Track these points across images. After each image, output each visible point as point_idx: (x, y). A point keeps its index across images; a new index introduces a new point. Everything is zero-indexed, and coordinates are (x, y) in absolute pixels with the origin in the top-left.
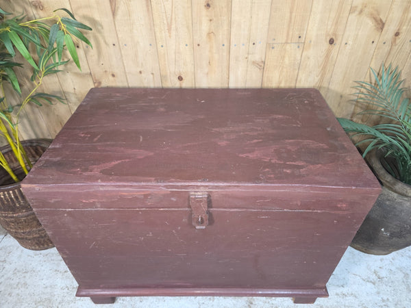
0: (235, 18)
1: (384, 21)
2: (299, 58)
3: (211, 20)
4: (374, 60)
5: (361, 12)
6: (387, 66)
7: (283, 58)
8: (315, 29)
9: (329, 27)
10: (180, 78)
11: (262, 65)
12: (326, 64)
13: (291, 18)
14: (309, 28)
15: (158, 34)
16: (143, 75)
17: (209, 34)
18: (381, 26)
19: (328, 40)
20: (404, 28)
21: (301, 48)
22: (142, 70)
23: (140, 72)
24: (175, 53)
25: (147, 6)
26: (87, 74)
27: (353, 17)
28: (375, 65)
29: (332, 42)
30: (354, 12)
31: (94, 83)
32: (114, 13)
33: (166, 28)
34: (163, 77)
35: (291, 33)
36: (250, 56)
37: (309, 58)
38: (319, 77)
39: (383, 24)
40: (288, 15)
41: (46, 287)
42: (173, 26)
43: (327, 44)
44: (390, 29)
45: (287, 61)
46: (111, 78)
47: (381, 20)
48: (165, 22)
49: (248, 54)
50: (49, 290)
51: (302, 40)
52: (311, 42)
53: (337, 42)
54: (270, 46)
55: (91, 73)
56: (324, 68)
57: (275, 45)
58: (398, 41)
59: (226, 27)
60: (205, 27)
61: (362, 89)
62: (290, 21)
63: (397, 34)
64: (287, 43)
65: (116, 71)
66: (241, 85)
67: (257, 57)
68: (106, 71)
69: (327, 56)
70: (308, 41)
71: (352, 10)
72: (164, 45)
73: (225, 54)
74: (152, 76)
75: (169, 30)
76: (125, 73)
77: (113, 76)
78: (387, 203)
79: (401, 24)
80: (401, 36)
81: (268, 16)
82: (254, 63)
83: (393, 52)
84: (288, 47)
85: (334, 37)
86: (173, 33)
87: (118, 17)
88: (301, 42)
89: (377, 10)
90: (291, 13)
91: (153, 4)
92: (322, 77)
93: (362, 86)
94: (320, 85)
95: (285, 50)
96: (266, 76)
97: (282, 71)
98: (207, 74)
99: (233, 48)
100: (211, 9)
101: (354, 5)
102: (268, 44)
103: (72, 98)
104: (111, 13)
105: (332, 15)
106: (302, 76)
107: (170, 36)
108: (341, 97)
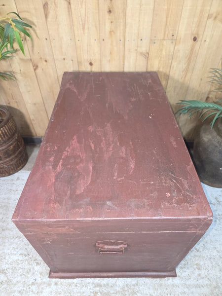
0: (129, 20)
2: (172, 50)
3: (112, 22)
5: (216, 18)
7: (161, 50)
8: (184, 30)
9: (193, 29)
10: (91, 64)
11: (147, 56)
12: (191, 56)
13: (167, 21)
14: (180, 29)
15: (76, 32)
16: (66, 61)
17: (110, 32)
19: (193, 38)
21: (174, 42)
22: (65, 57)
23: (64, 59)
24: (87, 45)
25: (69, 11)
26: (28, 60)
27: (210, 21)
29: (195, 39)
30: (210, 18)
31: (33, 66)
32: (46, 16)
33: (82, 27)
34: (79, 63)
35: (167, 32)
36: (139, 49)
37: (179, 51)
38: (186, 65)
40: (165, 19)
41: (5, 199)
42: (86, 27)
43: (191, 41)
45: (164, 53)
46: (44, 63)
48: (81, 23)
49: (137, 47)
50: (6, 201)
51: (175, 37)
52: (180, 39)
53: (199, 39)
54: (152, 42)
55: (31, 60)
56: (190, 59)
57: (156, 41)
59: (122, 27)
60: (108, 27)
61: (217, 74)
62: (166, 24)
64: (164, 39)
65: (48, 58)
66: (132, 70)
67: (144, 49)
68: (41, 58)
69: (192, 49)
70: (178, 39)
71: (209, 17)
72: (80, 40)
73: (121, 47)
74: (72, 62)
75: (84, 28)
76: (54, 59)
77: (46, 61)
81: (151, 19)
82: (141, 54)
84: (165, 42)
85: (197, 36)
86: (86, 31)
87: (49, 19)
88: (174, 39)
90: (167, 18)
91: (73, 10)
92: (189, 64)
93: (216, 72)
94: (186, 70)
95: (163, 44)
96: (149, 63)
97: (160, 60)
98: (109, 61)
99: (127, 42)
100: (112, 14)
101: (210, 13)
102: (151, 40)
103: (18, 76)
104: (44, 16)
105: (196, 20)
106: (175, 64)
107: (84, 34)
108: (201, 79)
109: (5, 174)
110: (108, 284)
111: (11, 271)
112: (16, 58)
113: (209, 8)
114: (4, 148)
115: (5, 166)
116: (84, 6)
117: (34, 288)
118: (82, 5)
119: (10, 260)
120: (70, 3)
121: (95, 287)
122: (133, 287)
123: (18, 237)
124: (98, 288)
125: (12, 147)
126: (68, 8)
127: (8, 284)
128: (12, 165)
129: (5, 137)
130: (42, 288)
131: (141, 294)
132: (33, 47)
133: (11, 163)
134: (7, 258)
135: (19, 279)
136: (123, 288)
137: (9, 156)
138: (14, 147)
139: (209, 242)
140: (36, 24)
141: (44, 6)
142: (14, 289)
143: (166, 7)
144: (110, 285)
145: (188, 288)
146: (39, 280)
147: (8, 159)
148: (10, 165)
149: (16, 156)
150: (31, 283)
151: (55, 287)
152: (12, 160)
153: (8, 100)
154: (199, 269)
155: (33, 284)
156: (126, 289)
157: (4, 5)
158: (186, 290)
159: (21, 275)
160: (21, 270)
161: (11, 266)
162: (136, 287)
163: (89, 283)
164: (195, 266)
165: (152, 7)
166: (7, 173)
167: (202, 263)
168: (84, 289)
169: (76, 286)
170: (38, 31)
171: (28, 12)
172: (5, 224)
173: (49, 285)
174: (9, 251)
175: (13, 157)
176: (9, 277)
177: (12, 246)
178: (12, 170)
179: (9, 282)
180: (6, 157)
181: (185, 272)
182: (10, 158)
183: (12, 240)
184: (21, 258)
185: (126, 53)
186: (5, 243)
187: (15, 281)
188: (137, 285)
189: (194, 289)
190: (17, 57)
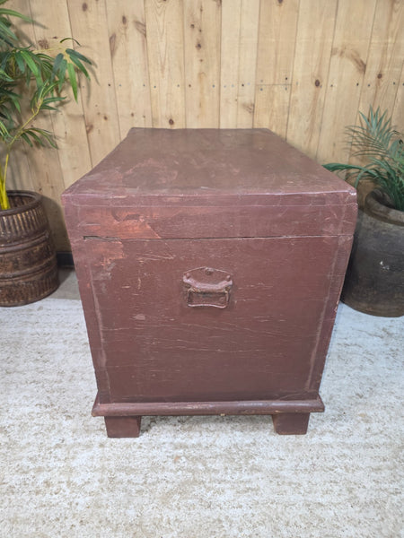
0: (226, 58)
1: (365, 62)
2: (287, 101)
3: (201, 61)
4: (361, 104)
5: (342, 53)
6: (375, 110)
7: (272, 100)
8: (301, 71)
9: (314, 69)
10: (171, 122)
11: (251, 109)
12: (315, 108)
13: (276, 57)
14: (295, 69)
15: (152, 75)
16: (135, 117)
17: (200, 74)
18: (362, 68)
19: (314, 81)
20: (386, 69)
21: (289, 90)
22: (134, 112)
23: (132, 115)
24: (167, 94)
25: (143, 45)
26: (80, 116)
27: (335, 58)
28: (364, 109)
29: (317, 84)
30: (335, 53)
31: (86, 126)
32: (113, 52)
33: (160, 68)
34: (154, 120)
35: (277, 75)
36: (240, 99)
37: (297, 101)
38: (309, 122)
39: (365, 66)
40: (274, 56)
41: (15, 334)
42: (166, 67)
43: (313, 86)
44: (372, 71)
45: (276, 104)
46: (103, 121)
47: (362, 62)
48: (159, 62)
49: (238, 96)
51: (289, 81)
52: (297, 84)
53: (323, 84)
54: (259, 88)
55: (84, 116)
56: (313, 112)
57: (263, 87)
58: (382, 83)
59: (215, 67)
60: (196, 66)
62: (276, 63)
63: (380, 76)
64: (274, 85)
65: (109, 114)
66: (232, 126)
67: (247, 99)
68: (99, 114)
69: (315, 98)
70: (294, 83)
71: (333, 52)
72: (157, 86)
73: (215, 95)
74: (143, 119)
75: (163, 70)
76: (118, 115)
77: (106, 118)
78: (384, 233)
79: (382, 65)
80: (385, 78)
81: (255, 56)
82: (244, 106)
83: (379, 96)
84: (276, 89)
85: (319, 79)
86: (166, 73)
87: (116, 58)
88: (289, 85)
89: (356, 52)
90: (276, 54)
91: (149, 44)
92: (313, 122)
93: (354, 131)
94: (311, 130)
95: (273, 92)
96: (256, 120)
97: (272, 115)
98: (198, 117)
99: (223, 89)
100: (201, 49)
101: (334, 47)
102: (256, 85)
103: (62, 144)
104: (109, 53)
105: (316, 56)
106: (292, 120)
107: (163, 77)
108: (334, 145)
109: (19, 301)
110: (200, 445)
111: (17, 428)
112: (62, 115)
113: (330, 40)
114: (25, 245)
115: (21, 281)
116: (164, 40)
117: (59, 452)
118: (161, 38)
119: (17, 414)
120: (145, 35)
121: (176, 448)
122: (247, 448)
123: (34, 382)
124: (182, 451)
125: (38, 248)
126: (143, 41)
127: (9, 448)
128: (33, 282)
129: (29, 227)
130: (76, 453)
131: (263, 457)
132: (89, 96)
133: (33, 279)
134: (11, 410)
135: (32, 439)
136: (228, 450)
137: (32, 263)
138: (41, 249)
139: (380, 384)
140: (97, 63)
141: (111, 39)
142: (21, 454)
143: (273, 40)
144: (204, 445)
145: (349, 448)
146: (69, 441)
147: (28, 269)
148: (30, 282)
149: (42, 268)
150: (54, 444)
151: (101, 449)
152: (34, 273)
153: (40, 184)
154: (367, 422)
155: (58, 446)
156: (234, 450)
157: (55, 38)
158: (346, 451)
159: (36, 434)
160: (36, 427)
161: (17, 422)
162: (253, 448)
163: (164, 443)
164: (359, 418)
165: (255, 40)
166: (23, 298)
167: (371, 413)
168: (155, 452)
169: (140, 447)
170: (98, 75)
171: (87, 47)
172: (12, 366)
173: (88, 446)
174: (16, 401)
175: (36, 267)
176: (13, 437)
177: (23, 394)
178: (32, 293)
179: (11, 445)
180: (25, 265)
181: (342, 426)
182: (33, 268)
183: (23, 386)
184: (37, 410)
185: (222, 105)
186: (10, 390)
187: (23, 443)
188: (254, 444)
189: (362, 451)
190: (63, 112)
